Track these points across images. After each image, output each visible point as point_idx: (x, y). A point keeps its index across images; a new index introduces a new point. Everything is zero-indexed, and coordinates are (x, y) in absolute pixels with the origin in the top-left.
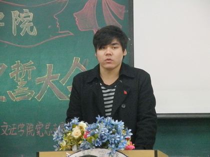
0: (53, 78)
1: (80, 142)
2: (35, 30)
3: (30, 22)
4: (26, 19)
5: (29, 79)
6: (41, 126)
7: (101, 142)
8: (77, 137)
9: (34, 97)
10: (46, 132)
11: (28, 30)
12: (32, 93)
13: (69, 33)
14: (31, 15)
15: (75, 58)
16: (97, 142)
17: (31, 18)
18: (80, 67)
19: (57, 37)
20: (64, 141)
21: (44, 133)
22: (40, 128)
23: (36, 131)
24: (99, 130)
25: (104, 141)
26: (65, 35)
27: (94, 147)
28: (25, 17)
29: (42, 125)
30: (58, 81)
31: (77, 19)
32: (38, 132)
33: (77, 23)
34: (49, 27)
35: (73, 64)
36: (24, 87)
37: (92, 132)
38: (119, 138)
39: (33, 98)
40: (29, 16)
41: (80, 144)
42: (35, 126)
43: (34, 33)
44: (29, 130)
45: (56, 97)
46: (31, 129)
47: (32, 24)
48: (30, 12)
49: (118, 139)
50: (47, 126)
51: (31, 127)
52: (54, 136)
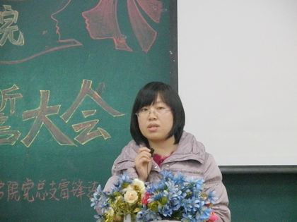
0: (49, 111)
1: (136, 210)
2: (22, 36)
3: (14, 24)
4: (7, 21)
5: (12, 112)
6: (30, 186)
7: (171, 210)
8: (131, 202)
9: (20, 140)
10: (38, 195)
11: (10, 37)
12: (17, 134)
13: (75, 43)
14: (16, 13)
15: (84, 80)
16: (166, 210)
17: (15, 19)
18: (92, 95)
19: (56, 48)
20: (110, 208)
21: (35, 196)
22: (29, 188)
23: (22, 193)
24: (168, 191)
25: (176, 209)
26: (69, 46)
27: (159, 218)
28: (5, 18)
29: (33, 184)
30: (57, 116)
31: (87, 20)
32: (26, 195)
33: (87, 28)
34: (44, 32)
35: (81, 91)
36: (4, 125)
37: (156, 195)
38: (198, 203)
39: (18, 142)
40: (12, 16)
41: (136, 213)
42: (20, 186)
43: (21, 41)
44: (11, 192)
45: (54, 141)
46: (14, 190)
47: (16, 28)
48: (14, 9)
49: (198, 206)
50: (39, 185)
51: (15, 187)
52: (92, 200)
